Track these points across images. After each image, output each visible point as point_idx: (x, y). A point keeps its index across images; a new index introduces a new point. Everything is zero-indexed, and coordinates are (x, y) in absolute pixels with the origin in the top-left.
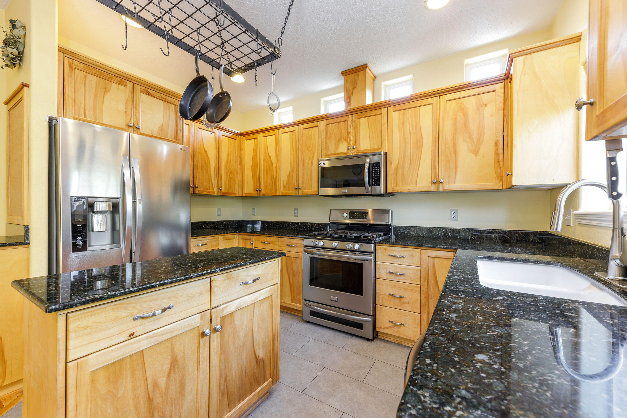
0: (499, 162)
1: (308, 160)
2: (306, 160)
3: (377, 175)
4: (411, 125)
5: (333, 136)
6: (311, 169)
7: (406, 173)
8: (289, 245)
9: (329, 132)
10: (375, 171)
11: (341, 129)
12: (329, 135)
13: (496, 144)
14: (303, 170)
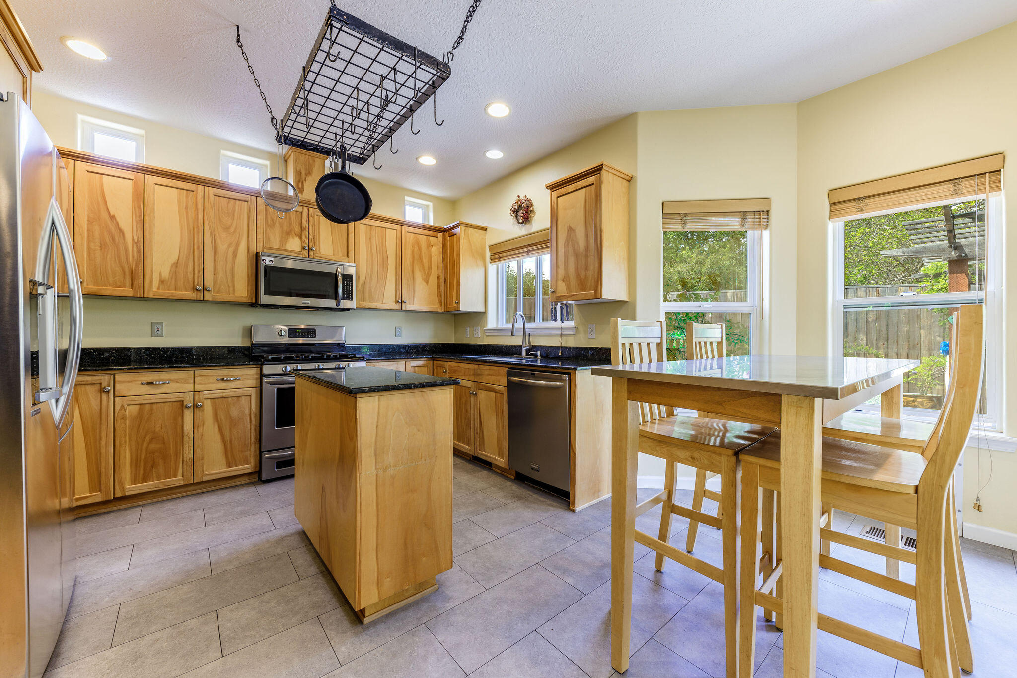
0: (440, 292)
1: (225, 246)
2: (222, 247)
3: (349, 288)
4: (377, 241)
5: (277, 224)
6: (234, 263)
7: (373, 290)
8: (223, 380)
9: (269, 216)
10: (347, 283)
11: (290, 219)
12: (269, 220)
13: (438, 278)
14: (214, 260)
